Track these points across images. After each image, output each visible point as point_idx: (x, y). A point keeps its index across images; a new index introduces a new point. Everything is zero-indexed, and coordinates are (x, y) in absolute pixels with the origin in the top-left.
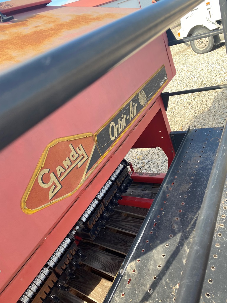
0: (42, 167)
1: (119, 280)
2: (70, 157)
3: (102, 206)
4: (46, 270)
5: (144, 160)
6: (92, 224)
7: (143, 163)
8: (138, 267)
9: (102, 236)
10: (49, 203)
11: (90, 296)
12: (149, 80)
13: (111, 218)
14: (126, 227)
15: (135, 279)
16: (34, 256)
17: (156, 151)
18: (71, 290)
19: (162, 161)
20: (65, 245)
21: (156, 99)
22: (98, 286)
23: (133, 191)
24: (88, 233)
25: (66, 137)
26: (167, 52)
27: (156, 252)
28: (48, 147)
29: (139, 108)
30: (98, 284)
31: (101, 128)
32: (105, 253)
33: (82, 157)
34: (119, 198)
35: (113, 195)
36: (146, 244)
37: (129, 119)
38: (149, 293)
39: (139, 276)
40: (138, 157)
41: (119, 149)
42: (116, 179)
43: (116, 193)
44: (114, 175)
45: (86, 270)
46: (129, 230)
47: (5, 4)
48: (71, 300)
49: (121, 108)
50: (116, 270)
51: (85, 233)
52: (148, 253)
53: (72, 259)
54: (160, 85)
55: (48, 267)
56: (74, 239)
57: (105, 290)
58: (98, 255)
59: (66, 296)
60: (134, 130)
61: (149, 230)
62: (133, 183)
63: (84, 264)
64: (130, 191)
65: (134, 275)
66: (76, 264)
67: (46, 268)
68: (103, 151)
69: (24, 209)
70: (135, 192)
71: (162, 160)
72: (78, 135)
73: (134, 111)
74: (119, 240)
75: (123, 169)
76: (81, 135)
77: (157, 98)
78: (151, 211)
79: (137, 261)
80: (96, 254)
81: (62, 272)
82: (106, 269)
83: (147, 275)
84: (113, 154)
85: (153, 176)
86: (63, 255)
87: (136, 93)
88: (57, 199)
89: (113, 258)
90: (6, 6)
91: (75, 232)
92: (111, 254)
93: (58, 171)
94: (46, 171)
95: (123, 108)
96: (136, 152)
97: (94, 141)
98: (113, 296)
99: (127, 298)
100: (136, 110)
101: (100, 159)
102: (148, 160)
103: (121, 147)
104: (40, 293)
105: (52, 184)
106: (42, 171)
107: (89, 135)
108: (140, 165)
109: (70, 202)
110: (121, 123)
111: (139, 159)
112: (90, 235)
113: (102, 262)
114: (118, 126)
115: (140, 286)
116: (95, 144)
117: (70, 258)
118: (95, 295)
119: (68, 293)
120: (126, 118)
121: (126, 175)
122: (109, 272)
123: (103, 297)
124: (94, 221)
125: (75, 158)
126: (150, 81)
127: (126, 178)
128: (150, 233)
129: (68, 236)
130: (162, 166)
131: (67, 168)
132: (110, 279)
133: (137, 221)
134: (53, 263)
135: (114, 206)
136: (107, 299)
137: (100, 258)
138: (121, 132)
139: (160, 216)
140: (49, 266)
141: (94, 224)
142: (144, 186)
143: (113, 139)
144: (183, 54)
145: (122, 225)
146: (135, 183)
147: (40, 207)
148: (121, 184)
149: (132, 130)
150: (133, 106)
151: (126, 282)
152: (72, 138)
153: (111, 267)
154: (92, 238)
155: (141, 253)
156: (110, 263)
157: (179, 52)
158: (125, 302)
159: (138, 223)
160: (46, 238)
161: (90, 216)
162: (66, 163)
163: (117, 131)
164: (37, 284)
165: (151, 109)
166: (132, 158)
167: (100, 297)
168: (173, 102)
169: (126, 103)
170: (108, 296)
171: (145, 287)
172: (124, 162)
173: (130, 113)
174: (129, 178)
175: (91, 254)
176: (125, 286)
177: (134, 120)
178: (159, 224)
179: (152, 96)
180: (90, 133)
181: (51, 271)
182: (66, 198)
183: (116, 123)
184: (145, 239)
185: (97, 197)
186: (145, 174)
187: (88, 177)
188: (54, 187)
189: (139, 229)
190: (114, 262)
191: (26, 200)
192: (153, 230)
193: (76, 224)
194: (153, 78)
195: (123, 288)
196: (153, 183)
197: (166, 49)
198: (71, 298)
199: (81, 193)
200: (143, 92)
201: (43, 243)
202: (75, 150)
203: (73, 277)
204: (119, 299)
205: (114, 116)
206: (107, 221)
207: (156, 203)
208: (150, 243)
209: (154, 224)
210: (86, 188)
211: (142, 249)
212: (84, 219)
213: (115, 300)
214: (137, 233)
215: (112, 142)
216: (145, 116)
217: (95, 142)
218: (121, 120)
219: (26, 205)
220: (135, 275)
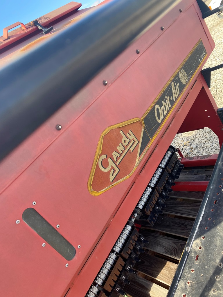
0: (100, 154)
1: (186, 257)
2: (123, 142)
3: (156, 193)
4: (113, 255)
5: (191, 146)
6: (149, 211)
7: (191, 149)
8: (204, 244)
9: (160, 222)
10: (111, 185)
11: (158, 278)
12: (187, 57)
13: (168, 204)
14: (184, 212)
15: (203, 256)
16: (104, 237)
17: (203, 134)
18: (139, 274)
19: (211, 144)
20: (127, 232)
21: (197, 78)
22: (164, 268)
23: (185, 176)
24: (147, 219)
25: (116, 124)
26: (202, 25)
27: (221, 228)
28: (102, 135)
29: (182, 87)
30: (164, 267)
31: (146, 113)
32: (166, 238)
33: (133, 141)
34: (172, 184)
35: (166, 182)
36: (208, 222)
37: (173, 99)
38: (220, 268)
39: (206, 252)
40: (185, 143)
41: (166, 133)
42: (166, 166)
43: (168, 179)
44: (163, 162)
45: (149, 254)
46: (187, 214)
47: (43, 18)
48: (140, 283)
49: (163, 90)
50: (180, 253)
51: (144, 220)
52: (212, 230)
53: (136, 245)
54: (200, 61)
55: (115, 253)
56: (134, 225)
57: (172, 272)
58: (159, 240)
59: (134, 279)
60: (178, 112)
61: (210, 208)
62: (184, 169)
63: (147, 250)
64: (182, 176)
65: (200, 252)
66: (140, 249)
67: (113, 253)
68: (152, 134)
69: (91, 191)
70: (187, 177)
71: (211, 142)
72: (127, 122)
73: (177, 90)
74: (178, 224)
75: (171, 155)
76: (129, 121)
77: (198, 76)
78: (209, 189)
79: (202, 238)
80: (157, 239)
81: (128, 257)
82: (169, 253)
83: (214, 250)
84: (161, 139)
85: (204, 158)
86: (126, 241)
87: (176, 72)
88: (117, 182)
89: (175, 241)
90: (45, 19)
91: (134, 219)
92: (172, 239)
93: (114, 156)
94: (104, 157)
95: (165, 90)
96: (182, 139)
97: (142, 125)
98: (182, 272)
99: (197, 273)
100: (178, 89)
101: (150, 142)
102: (196, 145)
103: (168, 131)
104: (112, 275)
105: (110, 168)
106: (101, 157)
107: (136, 120)
108: (188, 151)
109: (129, 184)
110: (166, 105)
111: (186, 145)
112: (149, 221)
113: (164, 246)
114: (163, 108)
115: (210, 262)
116: (143, 128)
117: (133, 244)
118: (163, 277)
119: (136, 276)
120: (170, 99)
121: (176, 161)
122: (173, 255)
123: (171, 278)
124: (151, 208)
125: (127, 143)
126: (189, 59)
127: (176, 164)
128: (211, 210)
129: (128, 223)
130: (212, 149)
131: (121, 153)
132: (175, 262)
133: (194, 205)
134: (119, 249)
135: (168, 192)
136: (177, 275)
137: (162, 243)
138: (166, 114)
139: (219, 194)
140: (116, 251)
141: (151, 211)
142: (196, 170)
143: (159, 121)
144: (218, 27)
145: (180, 210)
146: (186, 168)
147: (104, 190)
148: (172, 171)
149: (176, 113)
150: (175, 87)
151: (194, 259)
152: (121, 125)
153: (174, 250)
154: (151, 224)
155: (205, 230)
156: (172, 247)
157: (213, 27)
158: (196, 277)
159: (195, 207)
160: (111, 221)
161: (146, 204)
162: (120, 148)
163: (162, 113)
164: (107, 267)
165: (193, 88)
166: (178, 145)
167: (168, 279)
168: (214, 81)
169: (168, 84)
170: (177, 272)
171: (214, 262)
172: (171, 148)
173: (173, 93)
174: (179, 164)
175: (153, 240)
176: (194, 262)
177: (178, 100)
178: (219, 201)
179: (192, 73)
180: (137, 118)
181: (118, 255)
182: (125, 180)
183: (161, 106)
184: (206, 217)
185: (149, 185)
186: (195, 158)
187: (141, 160)
188: (112, 170)
189: (197, 212)
190: (176, 245)
191: (91, 184)
192: (214, 208)
193: (134, 212)
194: (191, 55)
195: (191, 264)
196: (206, 166)
197: (201, 22)
198: (139, 281)
199: (136, 178)
200: (183, 70)
201: (110, 225)
202: (126, 136)
203: (139, 261)
204: (189, 275)
205: (158, 98)
206: (163, 207)
207: (213, 182)
208: (212, 220)
209: (214, 202)
210: (140, 173)
211: (205, 227)
212: (141, 207)
213: (186, 276)
214: (196, 216)
215: (160, 124)
216: (188, 96)
217: (143, 127)
218: (165, 102)
219: (92, 188)
220: (202, 252)
